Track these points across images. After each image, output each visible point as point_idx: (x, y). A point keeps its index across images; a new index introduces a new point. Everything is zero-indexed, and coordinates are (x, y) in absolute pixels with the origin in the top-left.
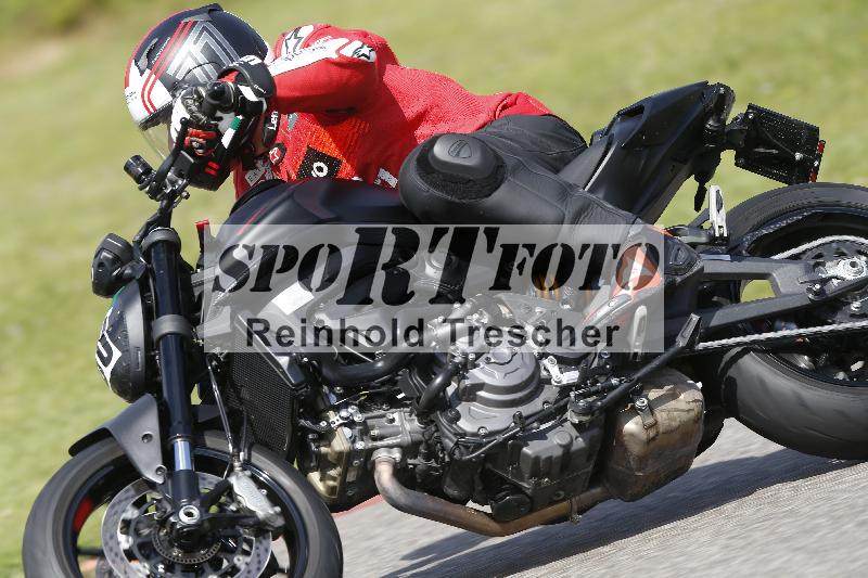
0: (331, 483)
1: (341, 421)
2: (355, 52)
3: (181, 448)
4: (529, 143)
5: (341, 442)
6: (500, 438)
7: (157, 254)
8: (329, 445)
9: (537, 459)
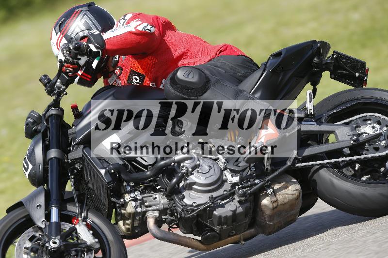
0: (127, 226)
1: (131, 199)
2: (143, 28)
3: (54, 211)
4: (229, 69)
5: (130, 208)
6: (202, 207)
7: (52, 120)
8: (125, 210)
9: (220, 217)
